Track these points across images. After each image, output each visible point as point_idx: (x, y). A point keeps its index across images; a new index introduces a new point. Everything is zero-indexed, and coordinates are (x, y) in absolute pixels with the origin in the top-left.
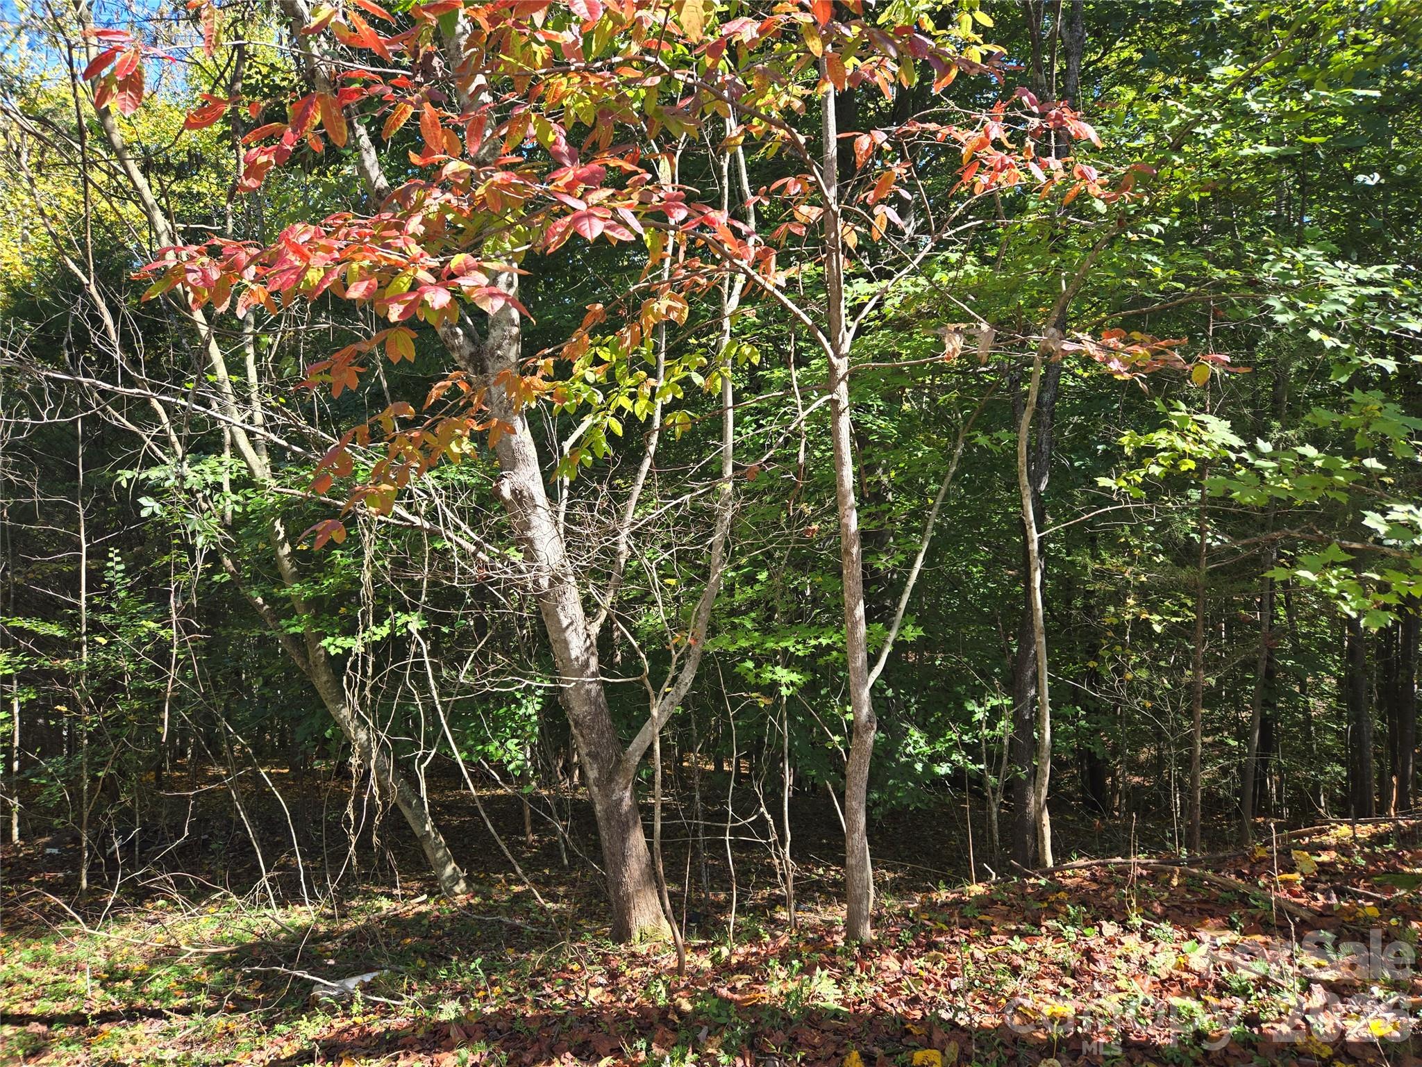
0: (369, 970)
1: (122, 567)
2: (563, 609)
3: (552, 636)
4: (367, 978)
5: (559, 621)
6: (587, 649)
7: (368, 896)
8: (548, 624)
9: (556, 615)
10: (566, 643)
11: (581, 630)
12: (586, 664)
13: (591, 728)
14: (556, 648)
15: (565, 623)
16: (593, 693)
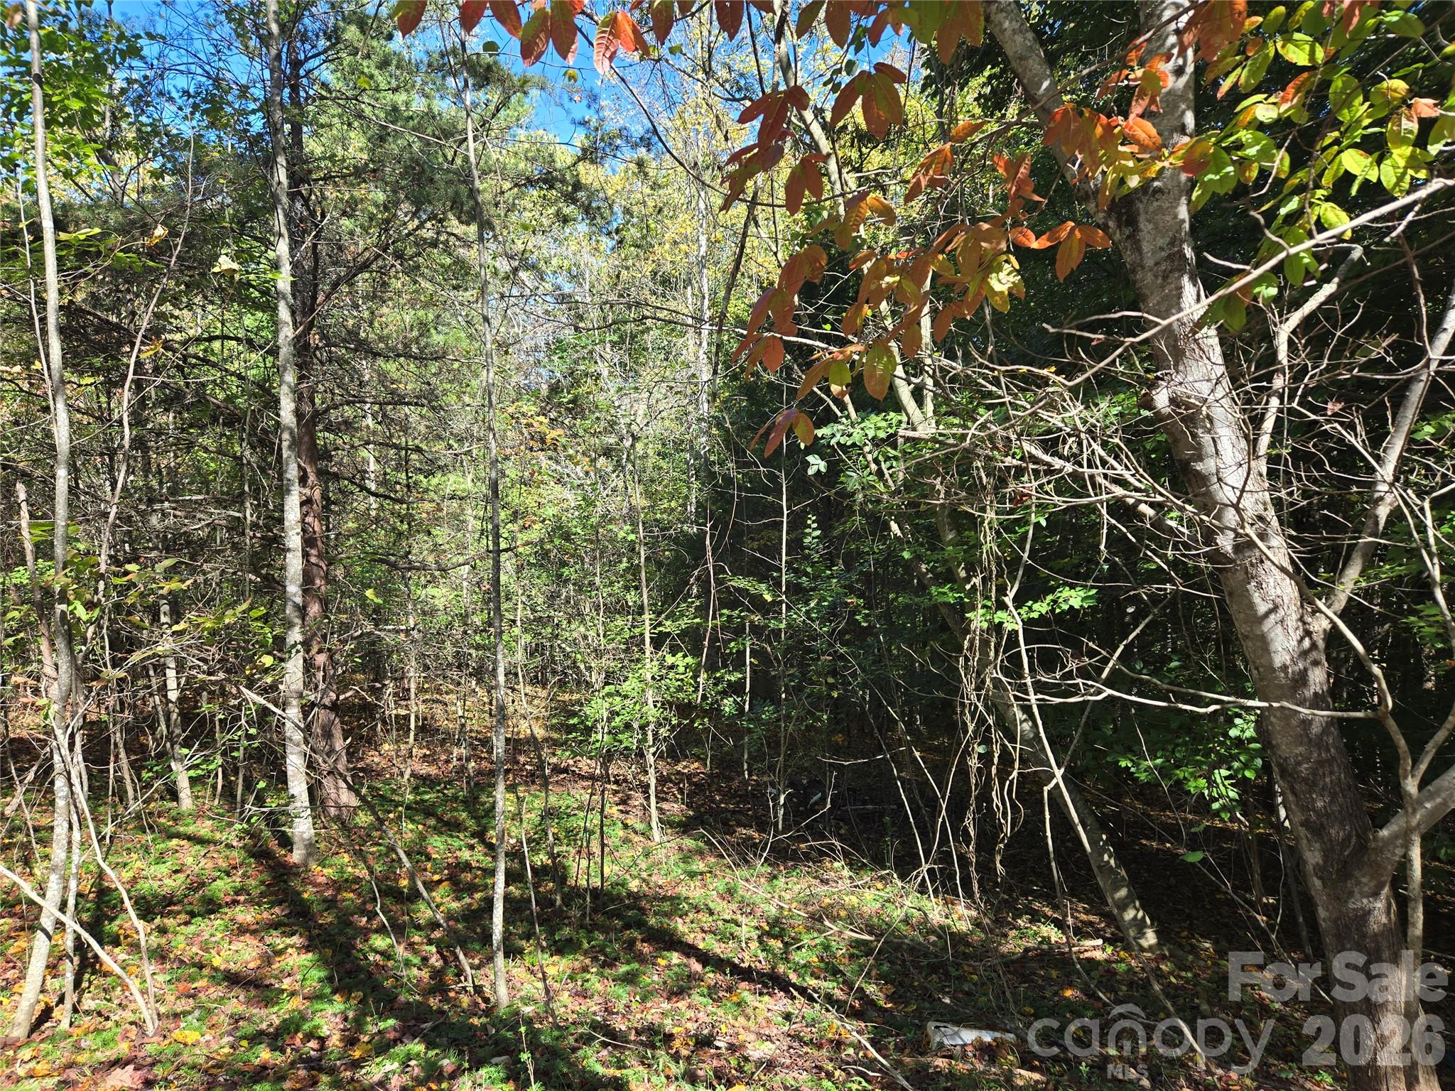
0: (991, 1027)
1: (818, 533)
2: (1259, 586)
3: (1242, 628)
4: (987, 1037)
5: (1251, 606)
6: (1304, 654)
7: (1036, 917)
8: (1233, 609)
9: (1247, 596)
10: (1264, 643)
11: (1292, 621)
12: (1301, 679)
13: (1311, 784)
14: (1248, 646)
15: (1262, 608)
16: (1316, 729)
